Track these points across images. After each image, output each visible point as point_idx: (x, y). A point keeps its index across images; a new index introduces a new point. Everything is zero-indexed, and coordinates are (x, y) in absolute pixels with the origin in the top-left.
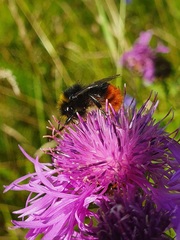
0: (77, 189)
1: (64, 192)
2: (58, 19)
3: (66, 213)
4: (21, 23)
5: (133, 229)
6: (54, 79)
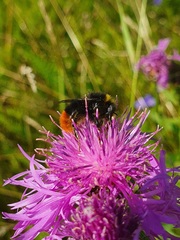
0: (65, 188)
1: (54, 190)
2: (86, 16)
3: (52, 209)
4: (48, 19)
5: (102, 229)
6: (79, 74)
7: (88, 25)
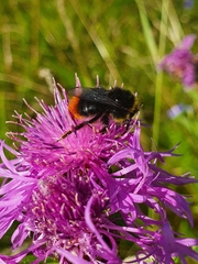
7: (117, 33)
